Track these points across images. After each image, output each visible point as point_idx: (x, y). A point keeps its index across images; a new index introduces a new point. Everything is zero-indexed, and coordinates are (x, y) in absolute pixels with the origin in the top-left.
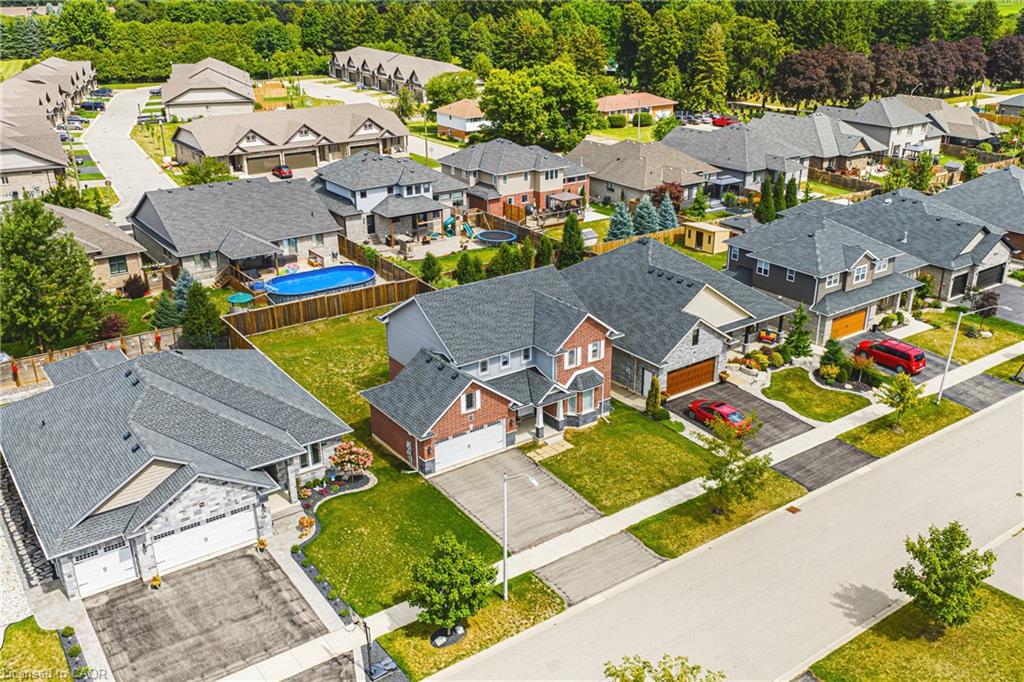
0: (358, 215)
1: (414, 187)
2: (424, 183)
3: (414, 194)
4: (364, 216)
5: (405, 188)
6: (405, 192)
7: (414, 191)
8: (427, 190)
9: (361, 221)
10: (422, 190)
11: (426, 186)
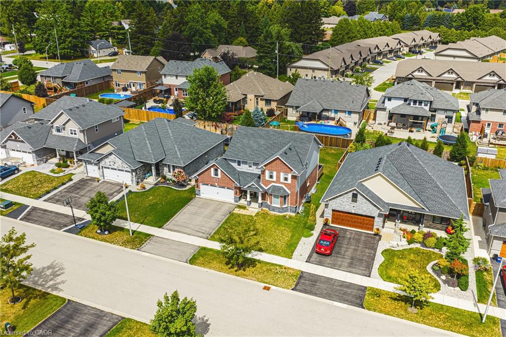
0: (384, 109)
1: (418, 102)
2: (425, 101)
3: (417, 105)
4: (387, 110)
5: (413, 101)
6: (412, 103)
7: (417, 104)
8: (426, 105)
9: (385, 112)
10: (423, 104)
11: (426, 103)
